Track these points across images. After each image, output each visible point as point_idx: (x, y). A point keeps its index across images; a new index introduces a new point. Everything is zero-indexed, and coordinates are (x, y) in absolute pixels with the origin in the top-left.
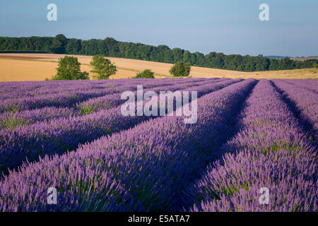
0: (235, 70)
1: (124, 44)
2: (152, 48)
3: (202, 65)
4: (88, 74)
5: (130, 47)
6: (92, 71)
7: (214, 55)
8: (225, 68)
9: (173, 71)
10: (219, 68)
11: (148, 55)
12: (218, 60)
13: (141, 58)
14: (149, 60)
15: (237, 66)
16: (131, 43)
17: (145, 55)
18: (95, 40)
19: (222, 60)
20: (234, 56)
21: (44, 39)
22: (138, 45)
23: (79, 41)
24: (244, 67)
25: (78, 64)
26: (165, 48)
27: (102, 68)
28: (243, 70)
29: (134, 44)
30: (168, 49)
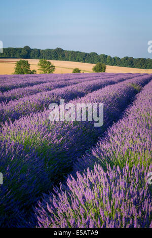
0: (141, 68)
1: (68, 51)
2: (86, 54)
3: (119, 65)
4: (36, 71)
5: (72, 53)
6: (39, 70)
7: (127, 58)
8: (134, 67)
9: (95, 69)
10: (130, 67)
11: (84, 59)
12: (130, 62)
13: (79, 61)
14: (85, 62)
15: (142, 66)
16: (73, 51)
17: (82, 59)
18: (49, 49)
19: (132, 62)
20: (140, 59)
21: (16, 49)
22: (77, 52)
23: (39, 50)
24: (147, 66)
25: (29, 65)
26: (95, 54)
27: (45, 67)
28: (146, 68)
29: (75, 52)
30: (97, 55)
